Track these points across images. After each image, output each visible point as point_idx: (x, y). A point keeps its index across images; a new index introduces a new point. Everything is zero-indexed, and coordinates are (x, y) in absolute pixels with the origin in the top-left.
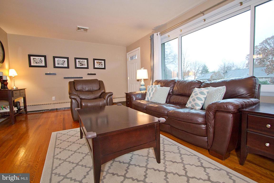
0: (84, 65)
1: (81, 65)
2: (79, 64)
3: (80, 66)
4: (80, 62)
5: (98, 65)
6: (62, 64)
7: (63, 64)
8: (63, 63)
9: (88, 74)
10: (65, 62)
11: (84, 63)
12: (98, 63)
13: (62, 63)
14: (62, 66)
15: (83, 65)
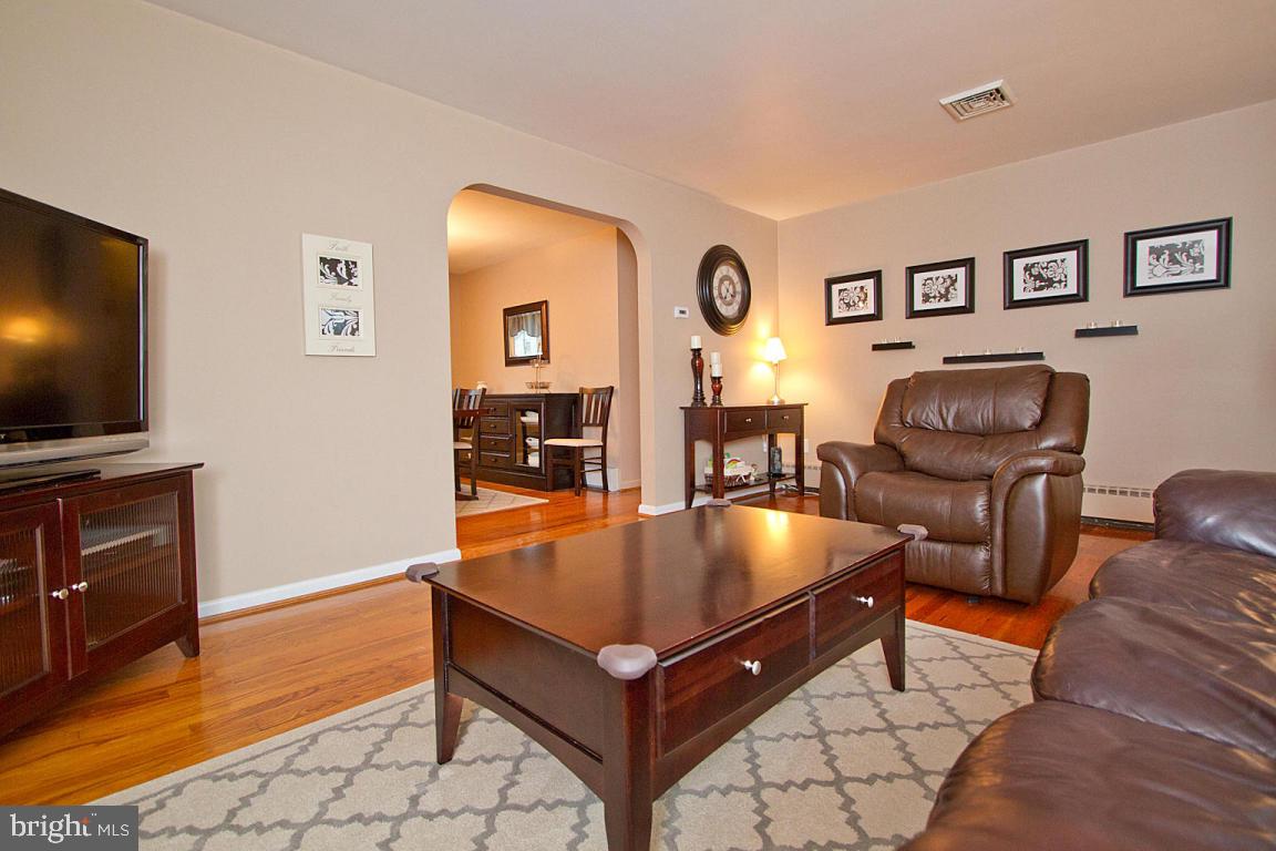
0: (1060, 282)
1: (1041, 288)
2: (1031, 284)
3: (1035, 289)
4: (1034, 272)
5: (1159, 270)
6: (942, 296)
7: (945, 296)
8: (947, 289)
9: (1077, 331)
10: (956, 285)
11: (1060, 270)
12: (1166, 256)
13: (943, 291)
14: (943, 304)
15: (1050, 283)
